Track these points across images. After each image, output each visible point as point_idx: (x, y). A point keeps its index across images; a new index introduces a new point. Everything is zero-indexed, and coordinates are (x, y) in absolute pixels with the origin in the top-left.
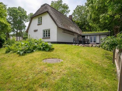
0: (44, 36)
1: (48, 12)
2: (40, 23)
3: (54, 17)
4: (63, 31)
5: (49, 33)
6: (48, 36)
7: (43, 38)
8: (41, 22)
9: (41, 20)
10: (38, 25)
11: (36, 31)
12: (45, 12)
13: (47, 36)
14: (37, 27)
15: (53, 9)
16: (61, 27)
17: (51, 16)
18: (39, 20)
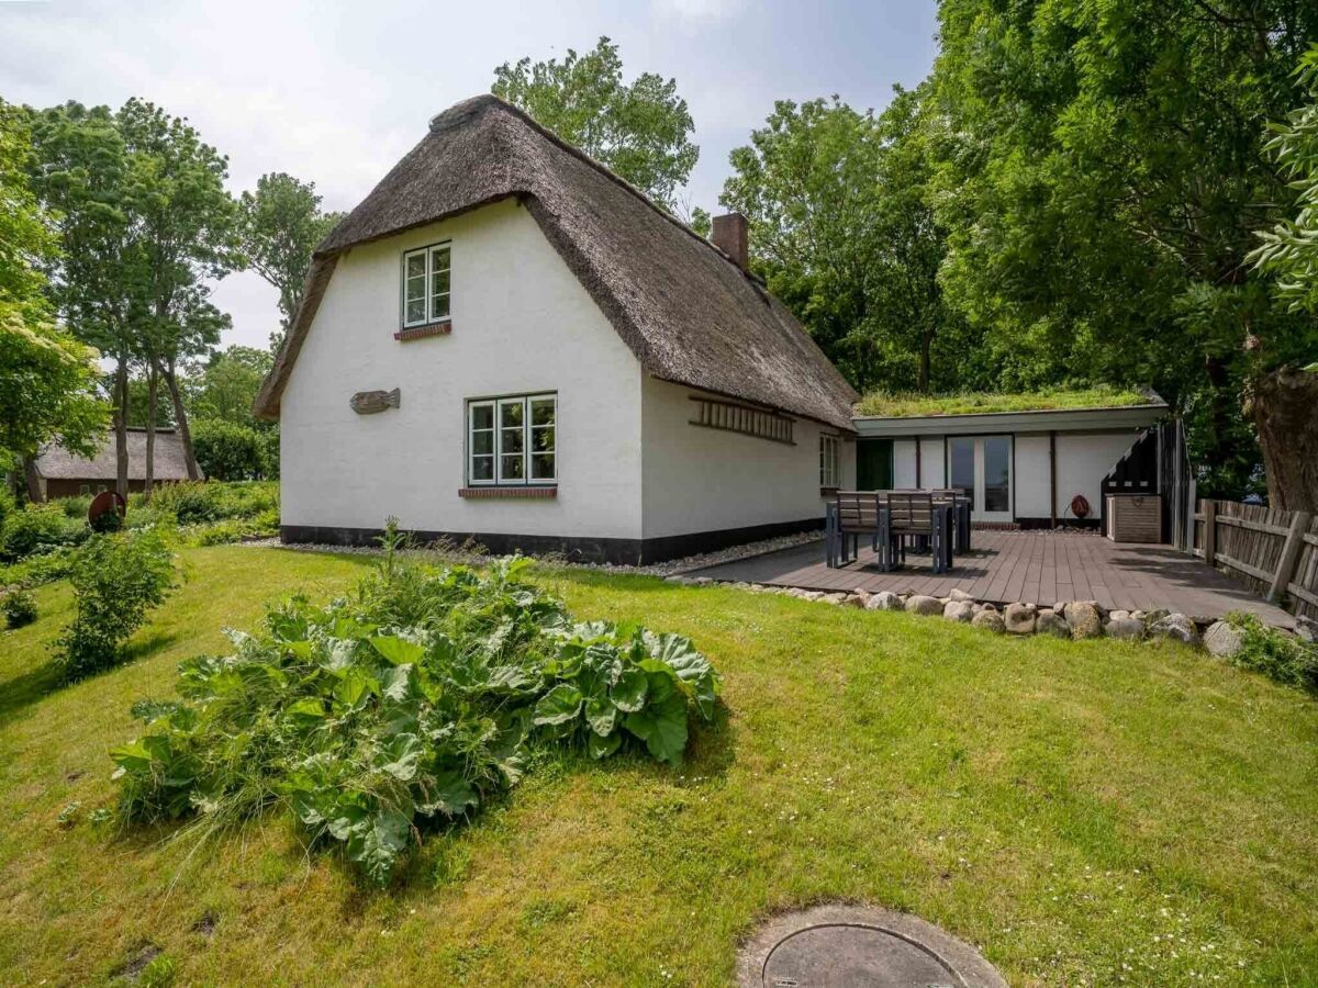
0: (483, 468)
1: (524, 198)
2: (429, 317)
3: (597, 256)
4: (693, 411)
5: (543, 439)
6: (528, 465)
7: (469, 494)
8: (442, 306)
9: (443, 283)
10: (406, 336)
11: (374, 404)
12: (498, 198)
13: (512, 469)
14: (390, 366)
15: (562, 157)
16: (685, 375)
17: (565, 246)
18: (416, 288)
